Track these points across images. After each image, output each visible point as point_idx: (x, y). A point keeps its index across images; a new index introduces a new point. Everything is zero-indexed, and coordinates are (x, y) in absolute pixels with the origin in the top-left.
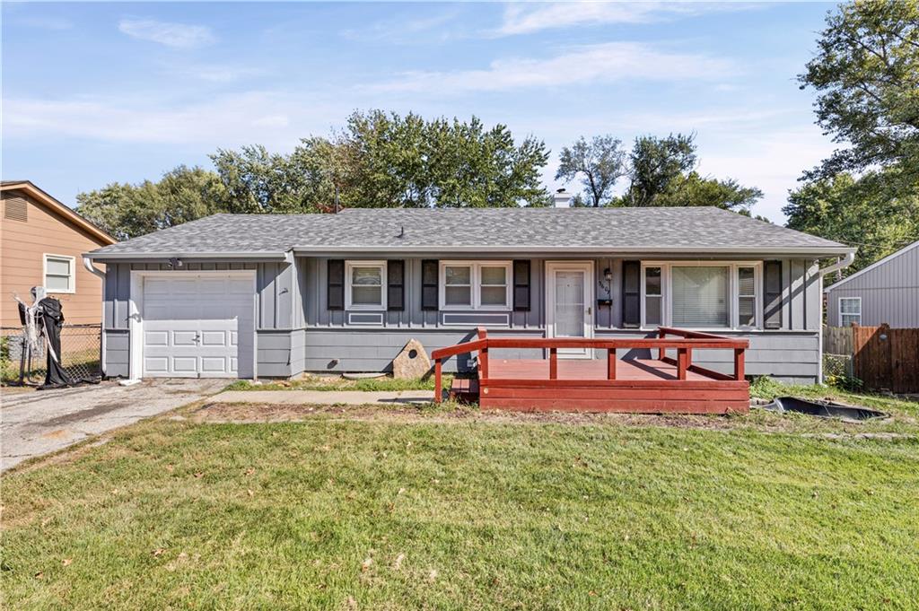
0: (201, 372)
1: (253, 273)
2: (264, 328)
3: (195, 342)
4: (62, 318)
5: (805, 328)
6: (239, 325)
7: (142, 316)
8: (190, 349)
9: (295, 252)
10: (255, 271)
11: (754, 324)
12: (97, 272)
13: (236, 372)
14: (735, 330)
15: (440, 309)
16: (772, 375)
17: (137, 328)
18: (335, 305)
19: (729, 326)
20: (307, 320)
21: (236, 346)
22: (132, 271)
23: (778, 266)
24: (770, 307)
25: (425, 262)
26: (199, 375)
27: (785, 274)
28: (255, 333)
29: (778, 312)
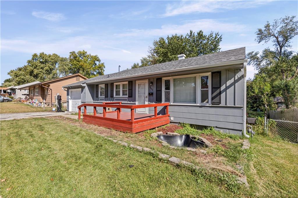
3: (76, 105)
4: (61, 99)
5: (234, 105)
7: (71, 99)
9: (86, 84)
10: (81, 89)
11: (208, 102)
12: (65, 90)
14: (198, 105)
15: (114, 97)
16: (216, 127)
17: (71, 101)
18: (97, 97)
19: (196, 103)
20: (93, 100)
22: (69, 90)
23: (219, 74)
24: (215, 94)
25: (111, 84)
26: (77, 112)
27: (223, 77)
28: (81, 102)
29: (219, 96)
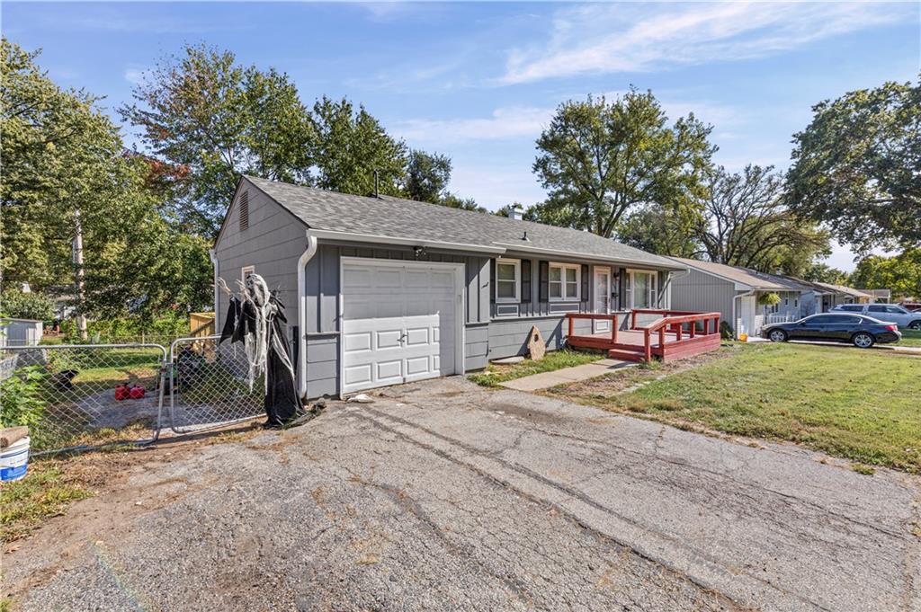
0: (406, 376)
1: (460, 268)
2: (471, 323)
3: (399, 343)
6: (440, 321)
8: (396, 352)
10: (464, 264)
13: (438, 371)
15: (550, 301)
21: (438, 343)
22: (342, 257)
25: (541, 262)
26: (404, 379)
28: (464, 328)
